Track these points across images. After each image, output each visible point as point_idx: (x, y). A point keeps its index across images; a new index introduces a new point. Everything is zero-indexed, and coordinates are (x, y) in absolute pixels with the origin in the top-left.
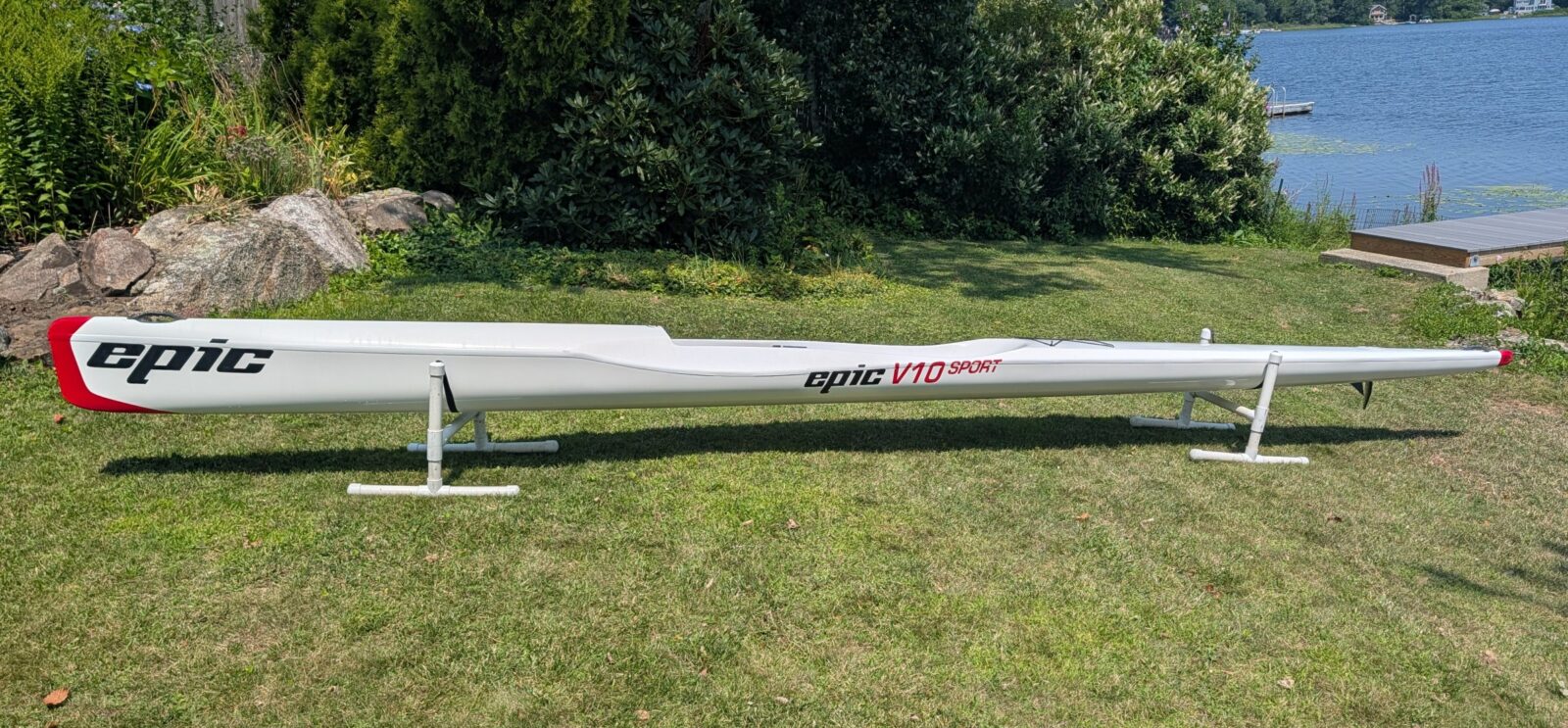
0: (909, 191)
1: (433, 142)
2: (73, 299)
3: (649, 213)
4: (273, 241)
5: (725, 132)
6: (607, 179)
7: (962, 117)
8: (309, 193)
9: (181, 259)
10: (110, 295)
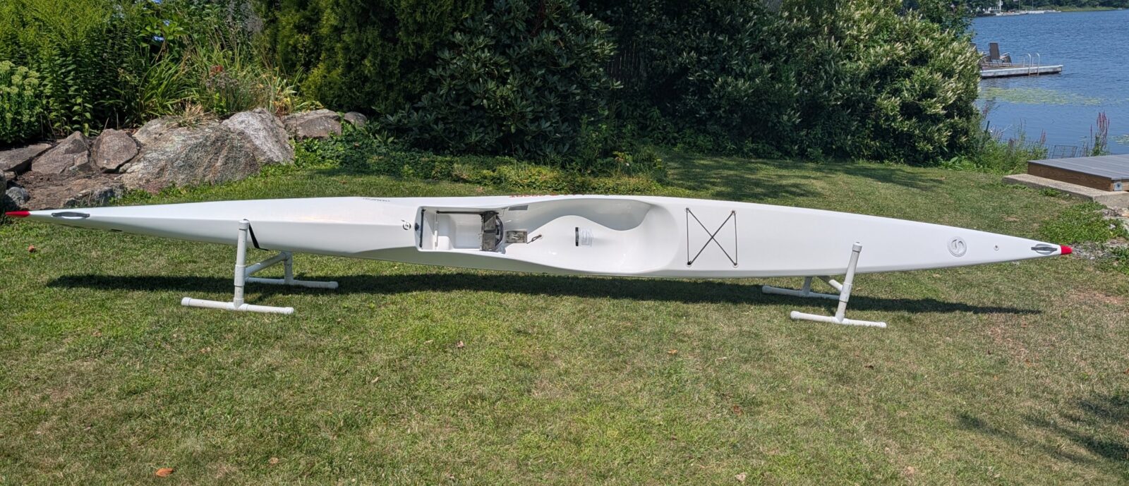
0: (701, 121)
1: (355, 79)
2: (82, 174)
3: (492, 130)
4: (220, 142)
5: (549, 77)
6: (464, 107)
7: (741, 70)
8: (257, 110)
9: (156, 151)
10: (105, 172)
